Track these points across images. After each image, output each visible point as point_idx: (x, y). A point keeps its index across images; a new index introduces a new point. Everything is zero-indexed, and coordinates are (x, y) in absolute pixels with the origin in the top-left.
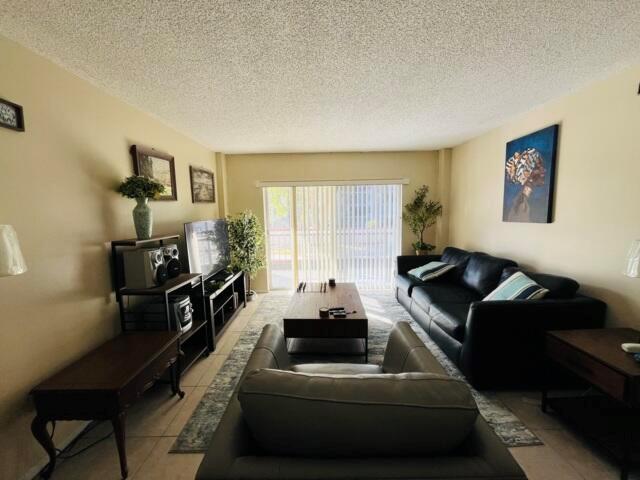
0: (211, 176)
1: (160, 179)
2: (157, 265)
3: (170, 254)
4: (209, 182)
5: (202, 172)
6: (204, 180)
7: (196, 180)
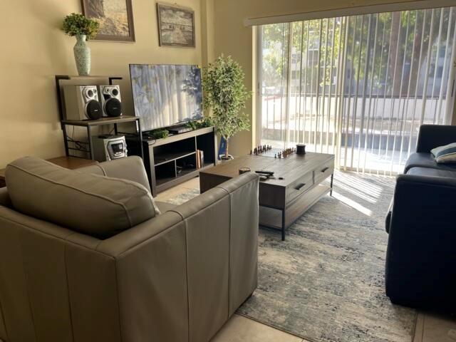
0: (190, 15)
1: (113, 17)
2: (88, 100)
3: (109, 93)
4: (187, 23)
5: (175, 10)
6: (179, 19)
7: (164, 19)
